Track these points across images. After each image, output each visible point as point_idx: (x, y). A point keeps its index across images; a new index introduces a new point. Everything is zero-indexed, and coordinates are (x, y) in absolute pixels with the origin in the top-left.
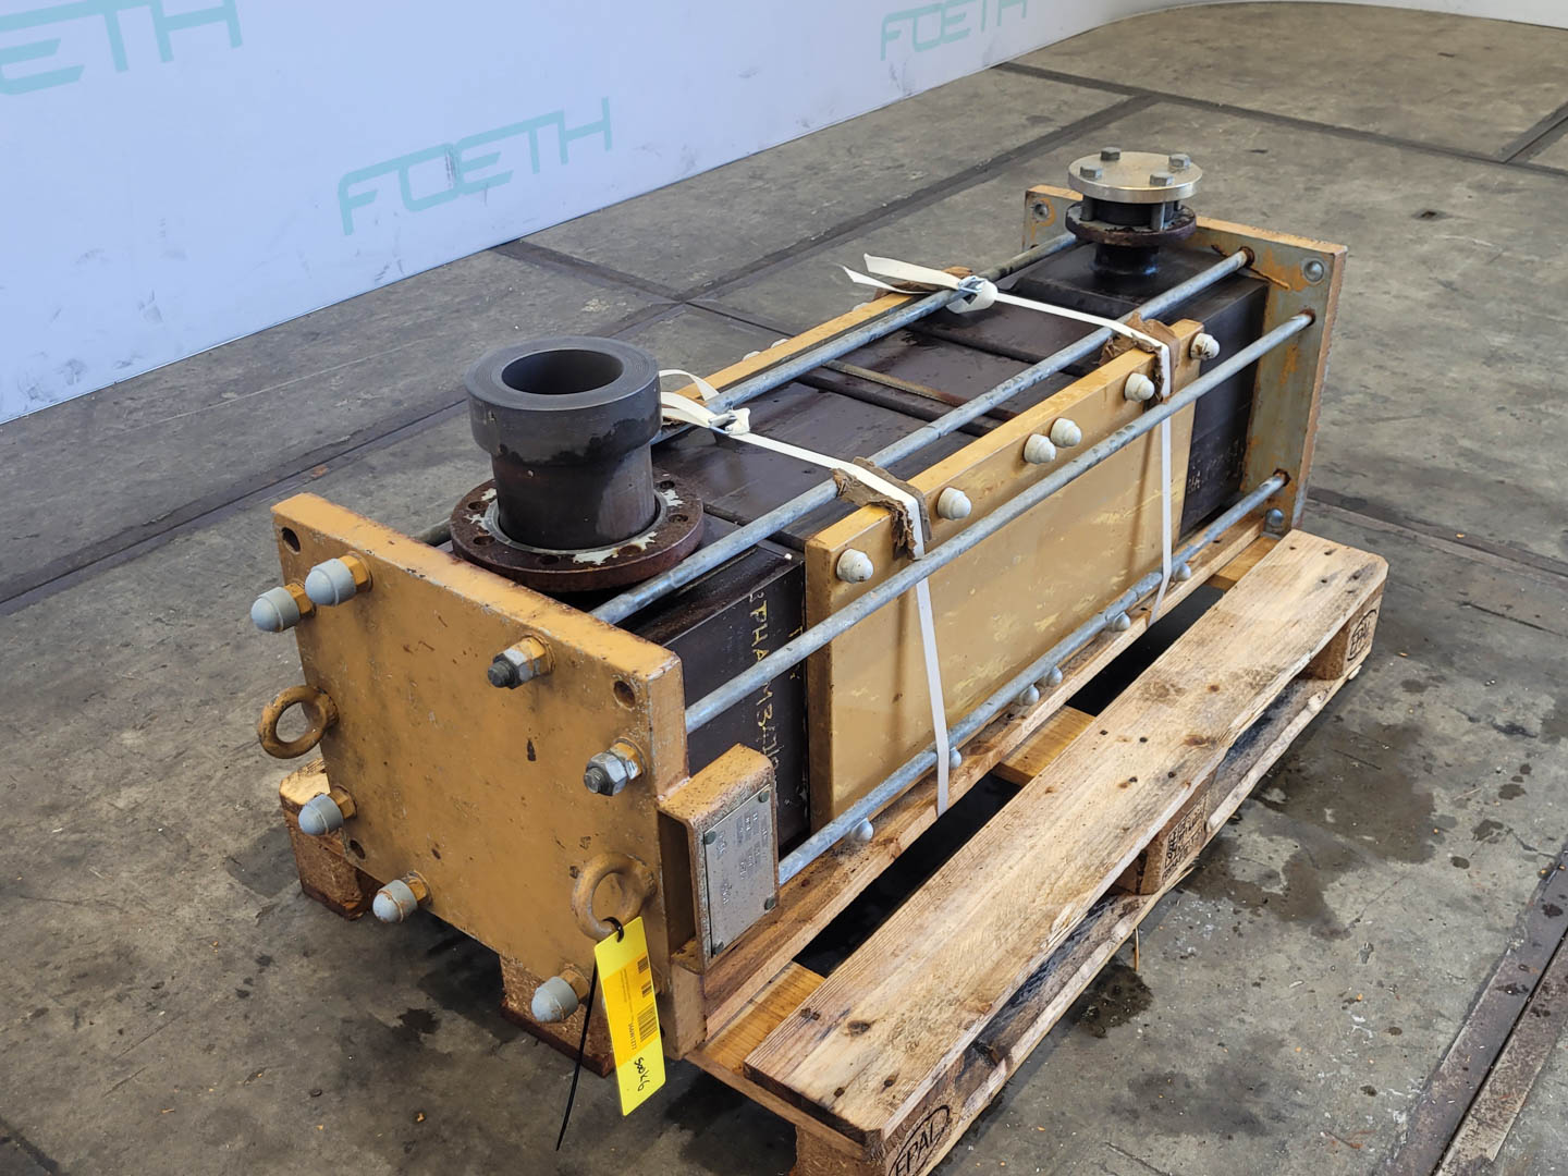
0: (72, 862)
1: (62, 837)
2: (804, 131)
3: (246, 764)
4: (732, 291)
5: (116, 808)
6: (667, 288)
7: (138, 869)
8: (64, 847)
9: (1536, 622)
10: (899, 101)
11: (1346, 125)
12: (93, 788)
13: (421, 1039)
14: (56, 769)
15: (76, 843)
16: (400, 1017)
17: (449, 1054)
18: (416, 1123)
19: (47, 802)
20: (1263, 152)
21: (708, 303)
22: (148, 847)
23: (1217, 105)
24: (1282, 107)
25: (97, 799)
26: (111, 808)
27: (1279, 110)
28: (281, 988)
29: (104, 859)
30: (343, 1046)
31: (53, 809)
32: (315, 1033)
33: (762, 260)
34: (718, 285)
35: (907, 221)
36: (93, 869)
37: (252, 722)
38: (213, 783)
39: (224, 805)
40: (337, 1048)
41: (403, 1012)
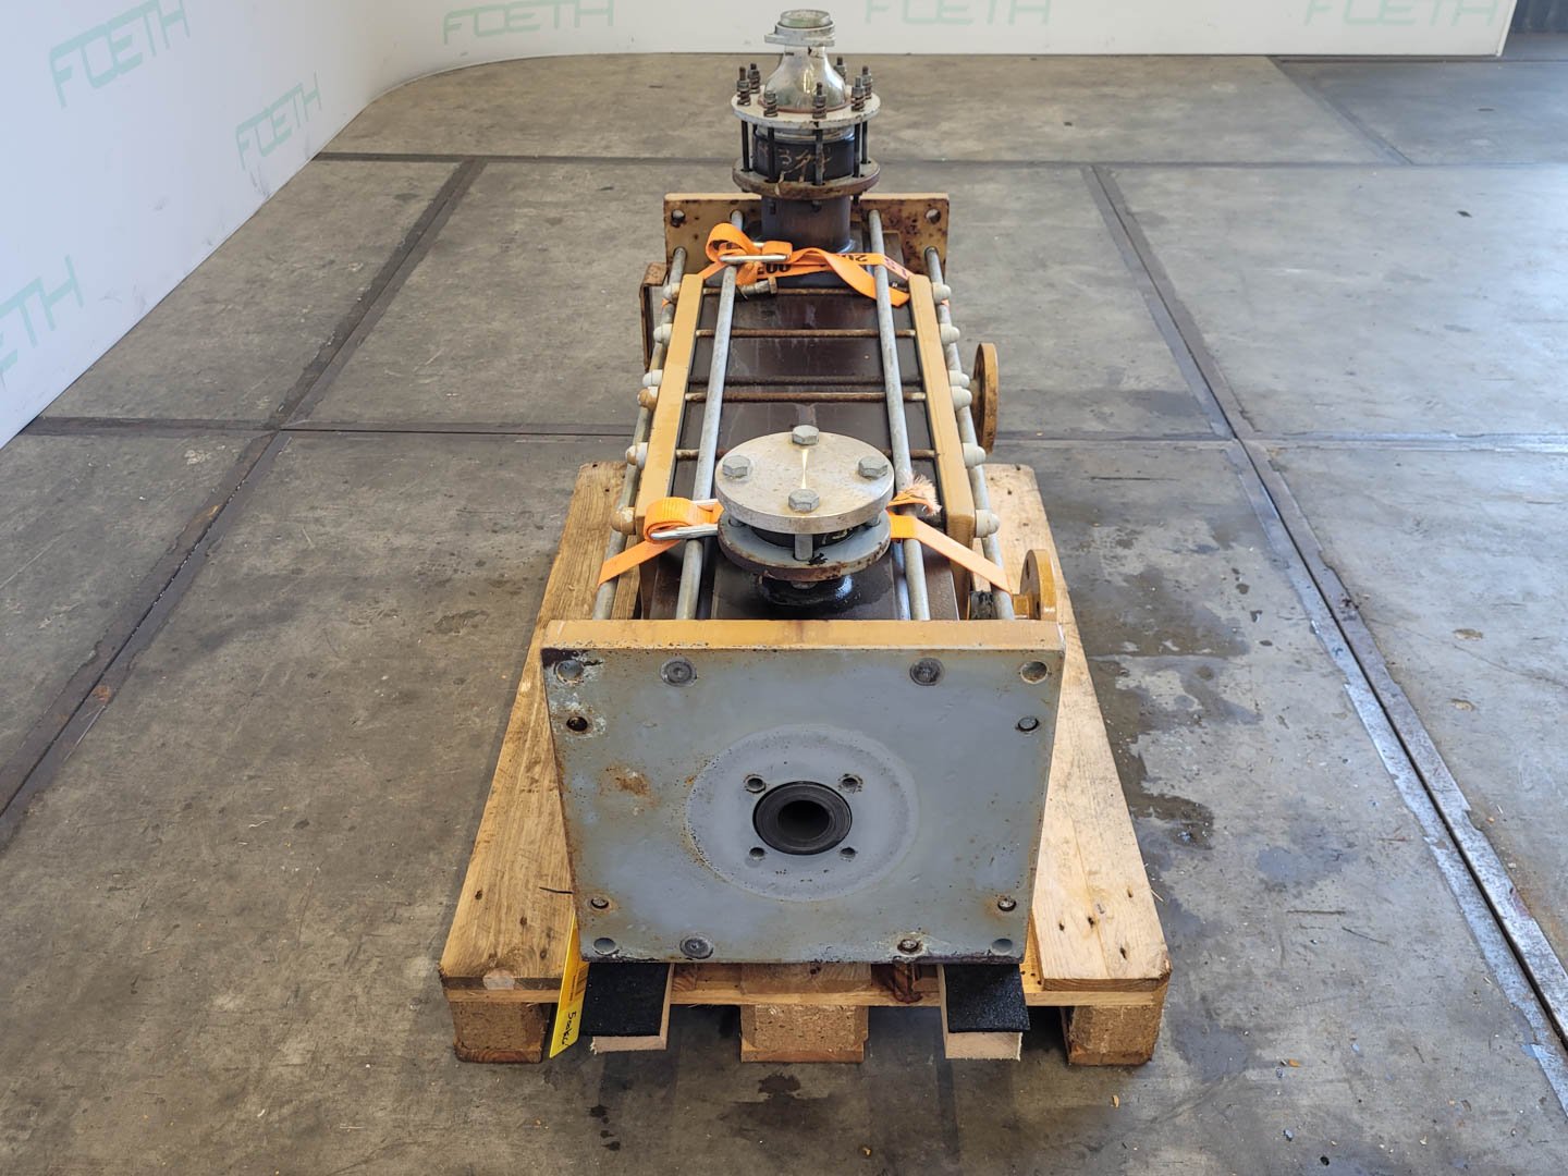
0: (312, 1131)
1: (275, 1117)
2: (211, 250)
3: (372, 969)
4: (313, 409)
5: (295, 1065)
6: (248, 422)
7: (387, 1102)
8: (288, 1123)
9: (1140, 476)
10: (264, 205)
11: (647, 155)
12: (247, 1060)
13: (796, 1097)
14: (185, 1064)
15: (296, 1112)
16: (761, 1090)
17: (830, 1096)
18: (868, 1157)
19: (216, 1096)
20: (611, 188)
21: (304, 424)
22: (372, 1081)
23: (534, 158)
24: (584, 150)
25: (263, 1068)
26: (290, 1069)
27: (585, 151)
28: (639, 1124)
29: (342, 1113)
30: (744, 1137)
31: (231, 1100)
32: (711, 1141)
33: (303, 375)
34: (289, 407)
35: (395, 307)
36: (342, 1126)
37: (331, 933)
38: (362, 1000)
39: (397, 1012)
40: (740, 1141)
41: (759, 1086)
